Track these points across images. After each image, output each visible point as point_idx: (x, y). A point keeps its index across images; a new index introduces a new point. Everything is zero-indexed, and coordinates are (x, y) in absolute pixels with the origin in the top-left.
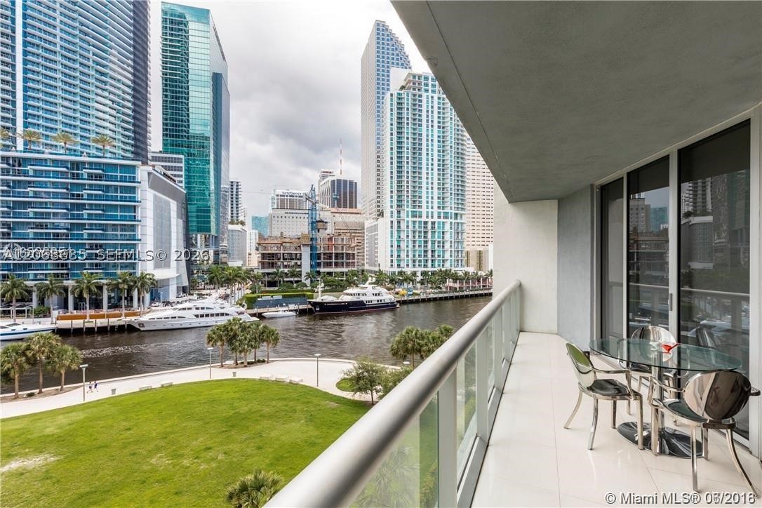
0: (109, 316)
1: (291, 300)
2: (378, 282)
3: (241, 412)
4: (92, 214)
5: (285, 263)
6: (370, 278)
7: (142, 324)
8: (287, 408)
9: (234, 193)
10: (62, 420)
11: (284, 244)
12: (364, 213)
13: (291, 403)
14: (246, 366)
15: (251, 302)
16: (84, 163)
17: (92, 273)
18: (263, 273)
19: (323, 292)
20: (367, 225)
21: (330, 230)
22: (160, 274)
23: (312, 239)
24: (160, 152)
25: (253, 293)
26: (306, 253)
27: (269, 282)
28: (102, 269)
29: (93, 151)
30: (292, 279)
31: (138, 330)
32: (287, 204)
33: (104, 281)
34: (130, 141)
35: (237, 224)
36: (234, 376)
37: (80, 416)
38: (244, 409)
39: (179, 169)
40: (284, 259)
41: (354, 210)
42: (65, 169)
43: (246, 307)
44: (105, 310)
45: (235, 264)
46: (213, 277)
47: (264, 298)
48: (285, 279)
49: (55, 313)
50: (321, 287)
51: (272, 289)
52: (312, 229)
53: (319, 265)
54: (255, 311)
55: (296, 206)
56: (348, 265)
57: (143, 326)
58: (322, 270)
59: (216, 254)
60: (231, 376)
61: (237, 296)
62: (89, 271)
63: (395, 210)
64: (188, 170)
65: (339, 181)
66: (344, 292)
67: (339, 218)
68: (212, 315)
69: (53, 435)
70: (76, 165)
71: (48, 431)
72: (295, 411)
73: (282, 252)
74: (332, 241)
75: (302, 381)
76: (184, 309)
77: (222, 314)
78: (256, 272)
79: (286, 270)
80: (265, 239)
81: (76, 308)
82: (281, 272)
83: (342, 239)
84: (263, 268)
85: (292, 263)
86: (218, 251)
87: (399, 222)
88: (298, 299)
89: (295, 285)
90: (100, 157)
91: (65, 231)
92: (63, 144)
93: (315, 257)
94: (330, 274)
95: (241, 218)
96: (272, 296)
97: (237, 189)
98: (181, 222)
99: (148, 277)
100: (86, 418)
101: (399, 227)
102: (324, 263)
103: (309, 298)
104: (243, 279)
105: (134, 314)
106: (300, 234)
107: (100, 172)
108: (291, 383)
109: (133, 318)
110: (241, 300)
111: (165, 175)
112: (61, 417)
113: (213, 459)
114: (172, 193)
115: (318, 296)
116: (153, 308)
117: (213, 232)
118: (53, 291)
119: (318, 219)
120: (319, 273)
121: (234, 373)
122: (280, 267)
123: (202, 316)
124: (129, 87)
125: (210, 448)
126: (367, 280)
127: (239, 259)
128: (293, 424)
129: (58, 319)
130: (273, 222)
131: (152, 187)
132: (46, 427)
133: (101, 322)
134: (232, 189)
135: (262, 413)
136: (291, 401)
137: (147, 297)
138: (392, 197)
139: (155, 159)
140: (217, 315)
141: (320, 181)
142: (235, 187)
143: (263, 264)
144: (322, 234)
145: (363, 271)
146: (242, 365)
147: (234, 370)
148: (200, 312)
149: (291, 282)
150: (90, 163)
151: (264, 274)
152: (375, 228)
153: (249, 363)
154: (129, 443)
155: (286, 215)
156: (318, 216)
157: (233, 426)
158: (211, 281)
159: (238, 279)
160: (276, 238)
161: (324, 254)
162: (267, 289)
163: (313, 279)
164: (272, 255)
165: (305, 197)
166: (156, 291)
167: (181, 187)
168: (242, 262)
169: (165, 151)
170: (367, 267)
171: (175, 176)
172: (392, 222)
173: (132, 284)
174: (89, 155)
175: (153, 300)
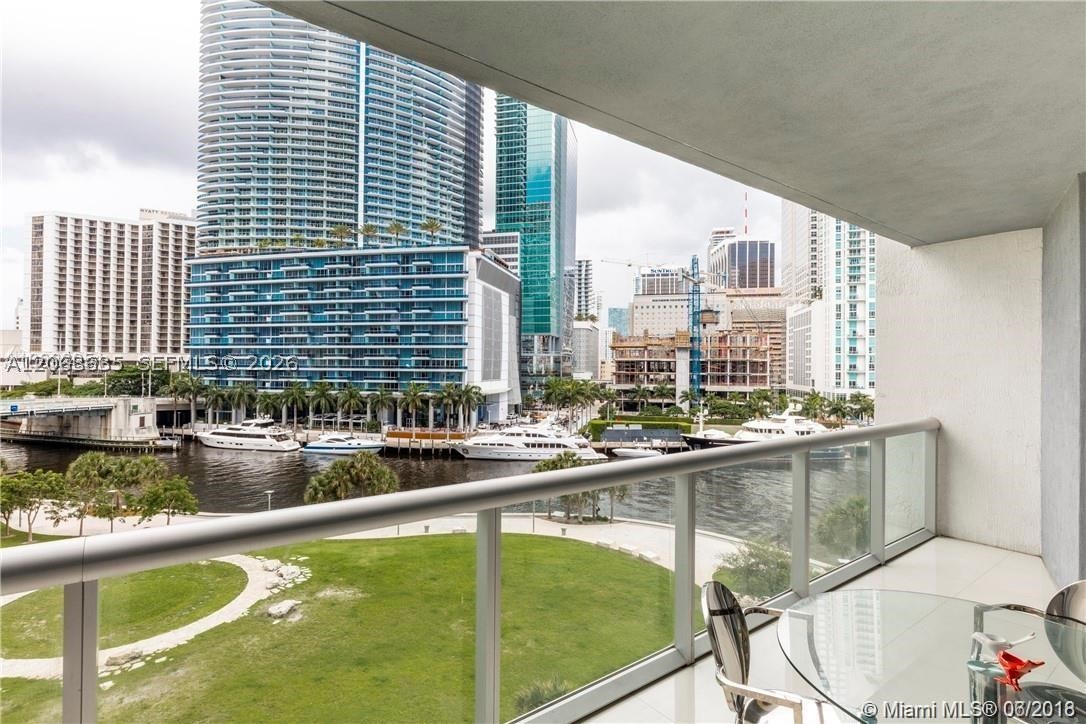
0: (434, 437)
1: (655, 432)
2: (807, 412)
3: (565, 587)
4: (420, 314)
5: (652, 377)
6: (791, 405)
7: (465, 450)
8: (629, 596)
9: (583, 276)
10: (375, 552)
11: (649, 348)
12: (786, 295)
13: (636, 589)
14: (580, 523)
15: (596, 431)
16: (413, 255)
17: (419, 385)
18: (618, 390)
19: (706, 423)
20: (791, 313)
21: (725, 323)
22: (487, 388)
23: (692, 340)
24: (494, 231)
25: (603, 418)
26: (683, 362)
27: (626, 403)
28: (429, 380)
29: (424, 240)
30: (660, 401)
31: (462, 458)
32: (658, 287)
33: (429, 394)
34: (460, 222)
35: (586, 319)
36: (564, 534)
37: (391, 551)
38: (570, 584)
39: (513, 251)
40: (649, 370)
41: (768, 290)
42: (396, 264)
43: (591, 437)
44: (431, 429)
45: (581, 375)
46: (550, 394)
47: (616, 427)
48: (650, 401)
49: (385, 428)
50: (703, 414)
51: (630, 414)
52: (694, 324)
53: (704, 379)
54: (602, 444)
55: (672, 290)
56: (754, 380)
57: (467, 453)
58: (710, 387)
59: (557, 361)
60: (559, 534)
61: (579, 422)
62: (416, 382)
63: (845, 285)
64: (524, 251)
65: (742, 245)
66: (744, 425)
67: (740, 304)
68: (546, 445)
69: (364, 568)
70: (407, 257)
71: (363, 562)
72: (640, 603)
73: (646, 359)
74: (726, 341)
75: (658, 559)
76: (513, 434)
77: (559, 446)
78: (607, 387)
79: (651, 387)
80: (622, 341)
81: (404, 425)
82: (644, 390)
83: (744, 339)
84: (619, 382)
85: (662, 376)
86: (559, 357)
87: (853, 307)
88: (667, 432)
89: (665, 410)
90: (428, 246)
91: (395, 335)
92: (395, 235)
93: (698, 367)
94: (721, 394)
95: (592, 311)
96: (627, 425)
97: (586, 271)
98: (514, 320)
99: (474, 390)
100: (396, 555)
101: (853, 315)
102: (712, 377)
103: (684, 432)
104: (588, 397)
105: (460, 437)
106: (673, 331)
107: (428, 263)
108: (641, 558)
109: (457, 442)
110: (585, 427)
111: (497, 260)
112: (375, 549)
113: (521, 645)
114: (503, 283)
115: (698, 430)
116: (480, 431)
117: (553, 333)
118: (383, 404)
119: (703, 308)
120: (703, 392)
121: (564, 530)
122: (642, 382)
123: (534, 446)
124: (460, 156)
125: (518, 628)
126: (786, 407)
127: (588, 369)
128: (635, 623)
129: (388, 436)
130: (636, 315)
131: (481, 276)
132: (361, 558)
133: (425, 443)
134: (580, 271)
135: (593, 595)
136: (636, 586)
137: (474, 415)
138: (838, 263)
139: (487, 241)
140: (552, 446)
141: (710, 248)
142: (584, 268)
143: (619, 376)
144: (711, 330)
145: (782, 392)
146: (576, 521)
147: (565, 526)
148: (532, 440)
149: (660, 405)
150: (419, 254)
151: (619, 393)
152: (806, 319)
153: (584, 519)
154: (432, 597)
155: (654, 304)
156: (703, 303)
157: (552, 605)
158: (547, 400)
159: (581, 398)
160: (638, 338)
161: (713, 363)
162: (624, 413)
163: (694, 402)
164: (632, 365)
165: (681, 274)
166: (485, 408)
167: (516, 274)
168: (591, 374)
169: (500, 231)
170: (789, 385)
171: (509, 260)
172: (839, 307)
173: (457, 398)
174: (419, 245)
175: (481, 420)
